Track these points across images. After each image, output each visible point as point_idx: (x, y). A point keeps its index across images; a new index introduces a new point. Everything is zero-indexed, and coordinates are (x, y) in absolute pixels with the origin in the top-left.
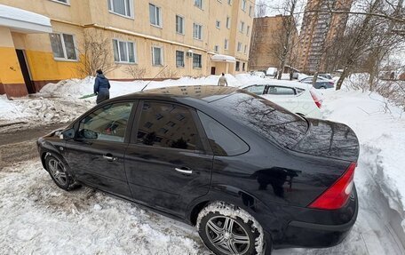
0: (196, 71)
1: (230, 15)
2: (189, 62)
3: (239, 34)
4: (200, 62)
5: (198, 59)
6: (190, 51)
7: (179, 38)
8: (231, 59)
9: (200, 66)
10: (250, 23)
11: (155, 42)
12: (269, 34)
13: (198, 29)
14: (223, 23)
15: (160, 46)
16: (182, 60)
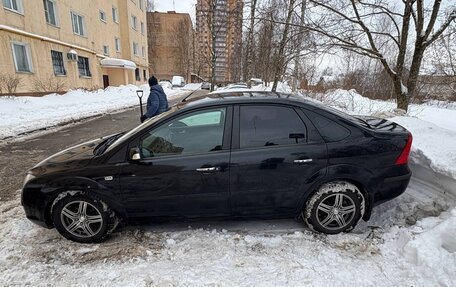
0: (84, 81)
1: (116, 6)
2: (73, 68)
3: (132, 32)
4: (87, 68)
5: (84, 64)
6: (73, 52)
7: (52, 31)
8: (130, 65)
9: (89, 74)
10: (142, 18)
11: (14, 36)
12: (164, 34)
13: (78, 21)
14: (109, 15)
15: (25, 42)
16: (61, 65)
